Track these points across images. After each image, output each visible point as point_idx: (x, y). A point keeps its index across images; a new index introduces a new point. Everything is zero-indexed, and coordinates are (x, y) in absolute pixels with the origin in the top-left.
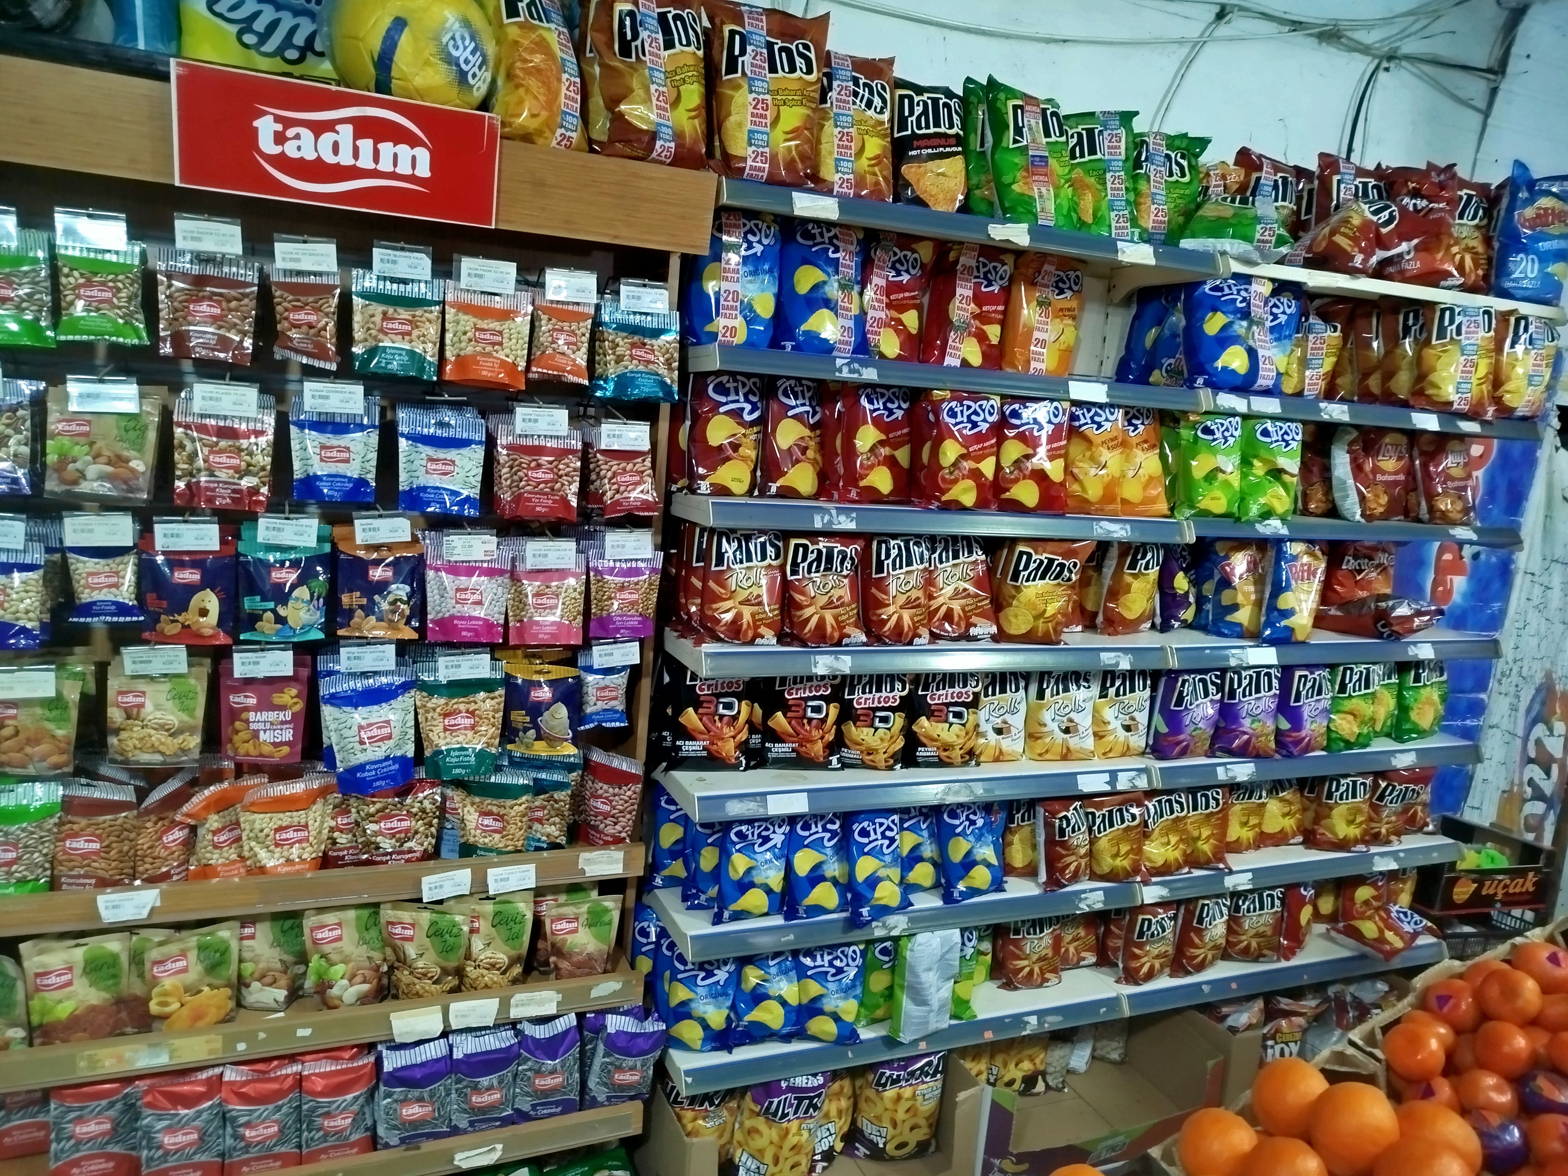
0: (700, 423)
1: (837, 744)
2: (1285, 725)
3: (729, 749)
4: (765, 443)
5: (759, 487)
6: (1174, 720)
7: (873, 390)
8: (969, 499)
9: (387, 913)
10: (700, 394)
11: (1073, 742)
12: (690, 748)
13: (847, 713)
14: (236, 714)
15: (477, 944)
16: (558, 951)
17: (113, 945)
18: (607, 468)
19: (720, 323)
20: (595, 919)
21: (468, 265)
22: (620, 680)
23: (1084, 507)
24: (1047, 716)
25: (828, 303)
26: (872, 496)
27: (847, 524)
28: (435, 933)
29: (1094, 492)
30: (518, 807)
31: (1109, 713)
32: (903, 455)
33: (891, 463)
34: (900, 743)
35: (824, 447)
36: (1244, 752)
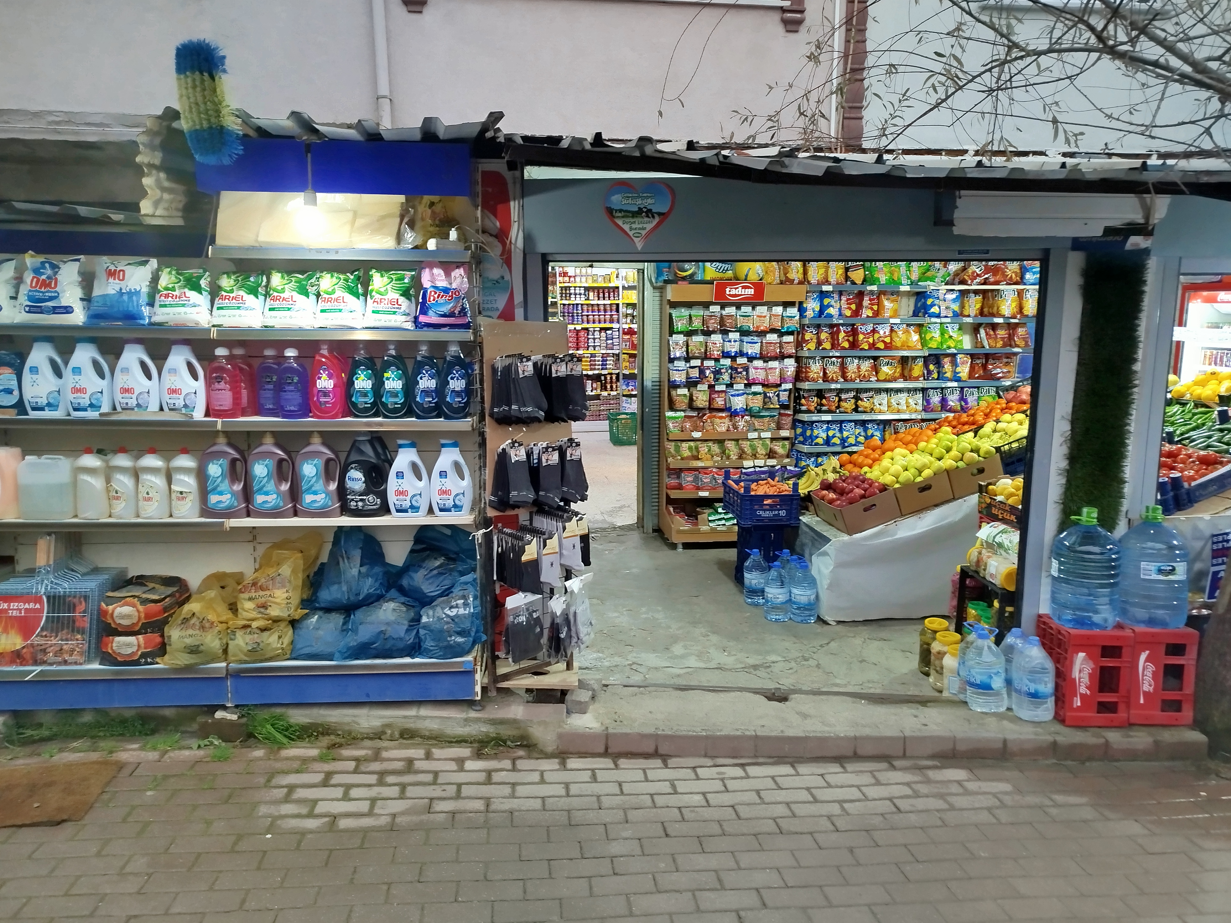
0: (803, 335)
1: (838, 407)
2: (963, 404)
3: (812, 408)
4: (818, 338)
5: (817, 348)
6: (928, 402)
7: (843, 325)
8: (866, 348)
9: (740, 442)
10: (803, 328)
11: (900, 407)
12: (804, 408)
13: (840, 400)
14: (713, 399)
15: (759, 450)
16: (776, 453)
17: (692, 444)
18: (785, 346)
19: (807, 313)
20: (783, 446)
21: (758, 308)
22: (787, 393)
23: (897, 349)
24: (893, 401)
25: (832, 306)
26: (844, 348)
27: (838, 354)
28: (751, 446)
29: (899, 345)
30: (767, 419)
31: (910, 401)
32: (851, 339)
33: (848, 340)
34: (854, 407)
35: (832, 338)
36: (951, 410)
